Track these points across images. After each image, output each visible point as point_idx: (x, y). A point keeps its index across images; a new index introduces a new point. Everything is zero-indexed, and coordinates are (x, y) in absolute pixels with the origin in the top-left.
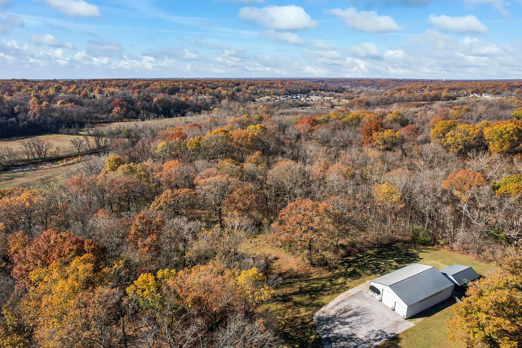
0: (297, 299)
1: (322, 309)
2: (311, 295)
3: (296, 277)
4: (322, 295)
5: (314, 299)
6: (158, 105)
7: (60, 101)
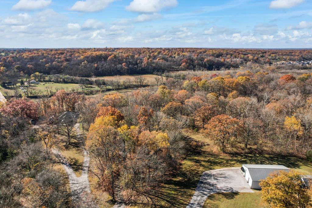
0: (203, 163)
1: (211, 171)
2: (211, 163)
3: (211, 155)
4: (217, 165)
5: (211, 165)
6: (206, 63)
7: (158, 59)
